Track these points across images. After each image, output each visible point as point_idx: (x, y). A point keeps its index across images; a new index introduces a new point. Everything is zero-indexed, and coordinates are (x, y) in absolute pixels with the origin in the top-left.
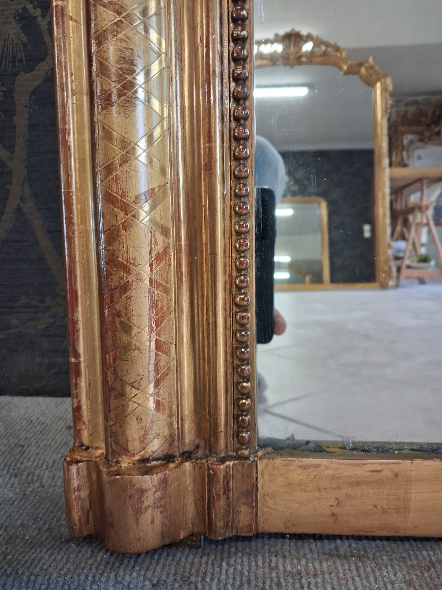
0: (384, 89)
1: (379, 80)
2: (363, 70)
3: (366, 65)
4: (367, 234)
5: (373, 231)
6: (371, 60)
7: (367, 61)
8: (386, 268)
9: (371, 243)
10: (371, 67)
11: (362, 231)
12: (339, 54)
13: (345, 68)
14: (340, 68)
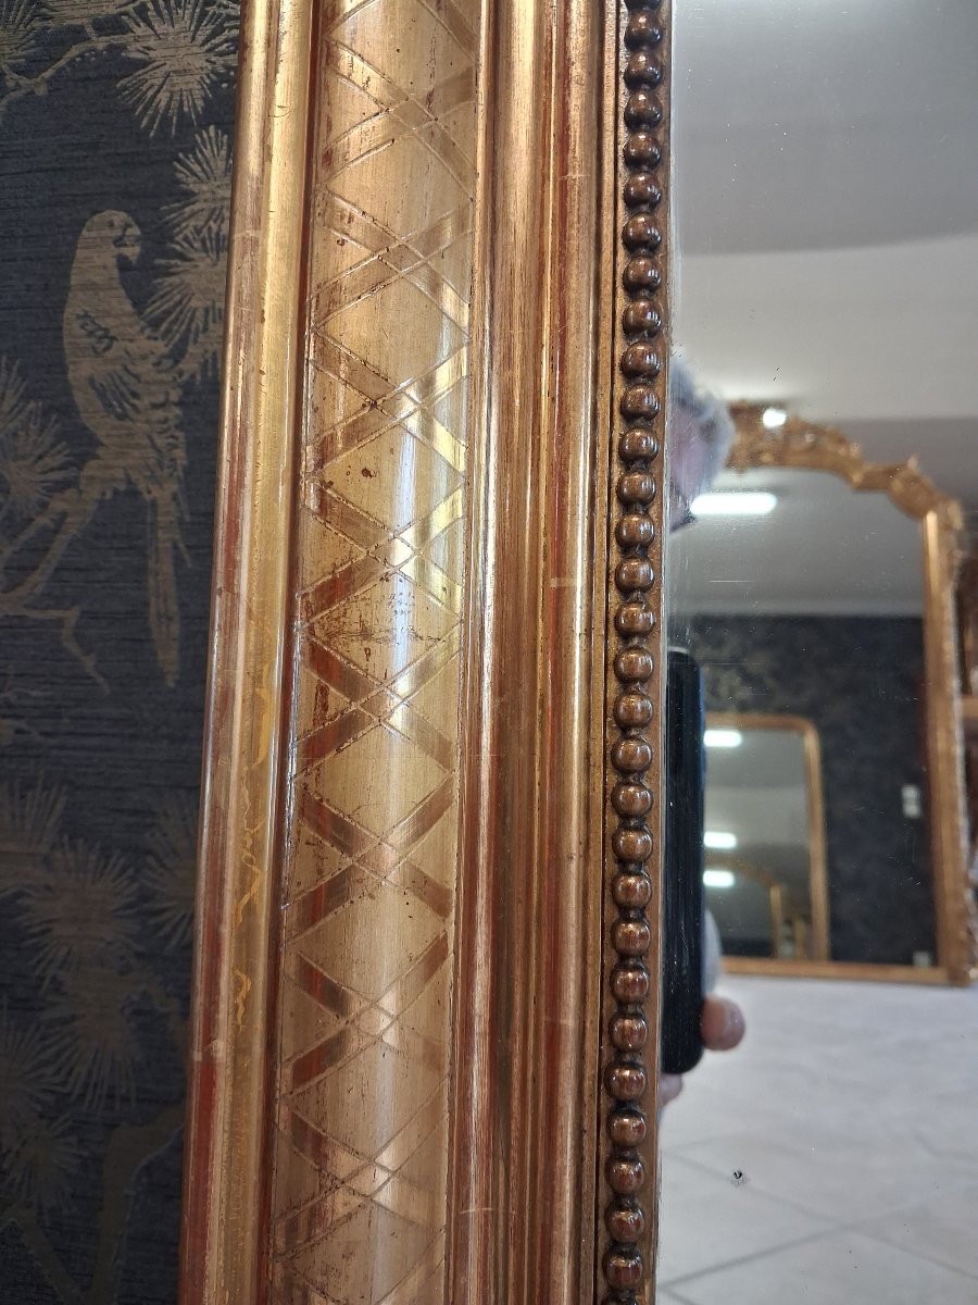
0: (945, 527)
1: (931, 505)
2: (897, 485)
3: (903, 474)
4: (912, 809)
5: (926, 802)
6: (913, 464)
7: (904, 466)
8: (963, 935)
9: (923, 829)
10: (916, 479)
11: (899, 802)
12: (842, 451)
13: (857, 478)
14: (846, 477)
